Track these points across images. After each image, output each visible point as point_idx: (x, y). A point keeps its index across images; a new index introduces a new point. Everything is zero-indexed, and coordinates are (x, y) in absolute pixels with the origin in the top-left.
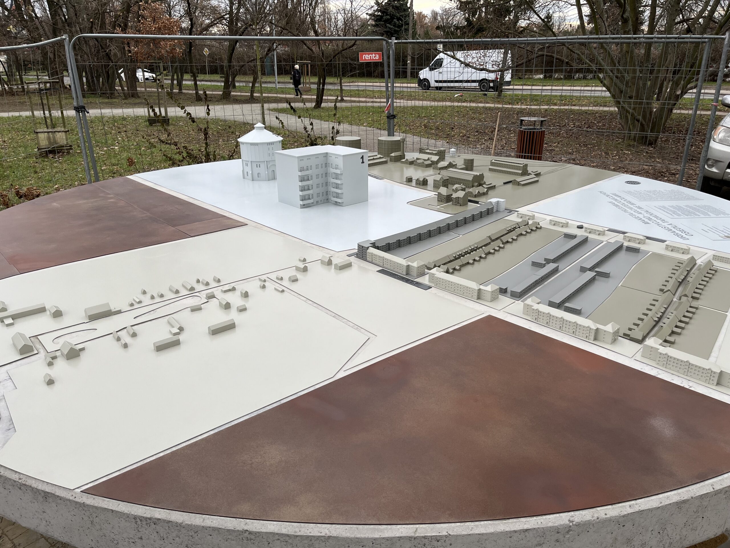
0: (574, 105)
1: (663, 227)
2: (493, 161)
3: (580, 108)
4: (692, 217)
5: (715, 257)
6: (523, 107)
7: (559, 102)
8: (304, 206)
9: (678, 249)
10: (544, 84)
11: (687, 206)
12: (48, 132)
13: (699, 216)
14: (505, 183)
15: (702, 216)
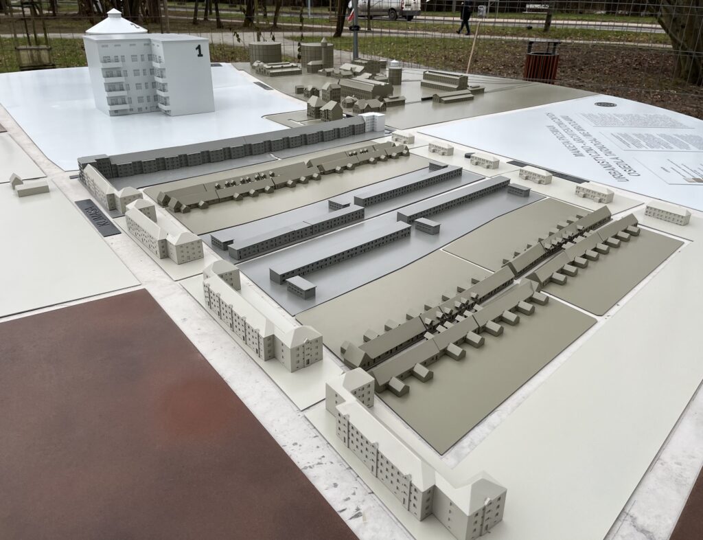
0: (630, 41)
1: (601, 162)
2: (427, 73)
3: (636, 44)
4: (661, 149)
5: (649, 210)
6: (569, 41)
7: (613, 37)
8: (115, 113)
9: (593, 194)
10: (604, 20)
11: (661, 135)
12: (31, 50)
13: (672, 148)
14: (424, 100)
15: (676, 148)
